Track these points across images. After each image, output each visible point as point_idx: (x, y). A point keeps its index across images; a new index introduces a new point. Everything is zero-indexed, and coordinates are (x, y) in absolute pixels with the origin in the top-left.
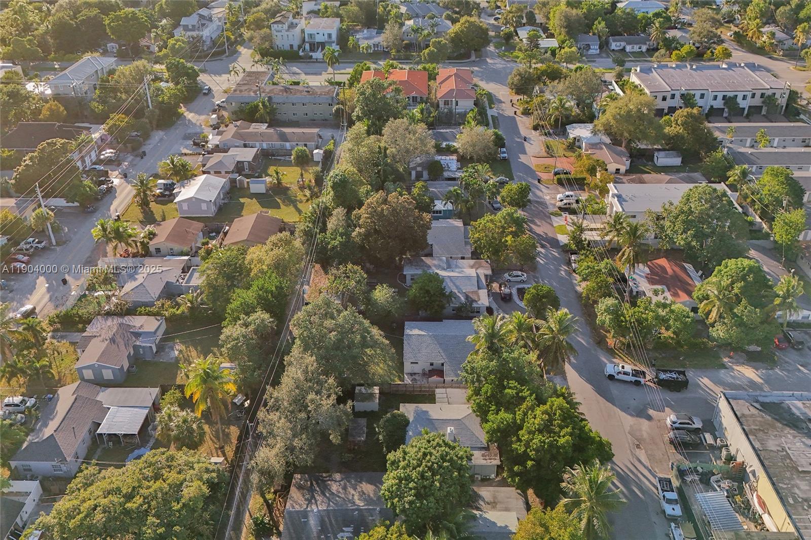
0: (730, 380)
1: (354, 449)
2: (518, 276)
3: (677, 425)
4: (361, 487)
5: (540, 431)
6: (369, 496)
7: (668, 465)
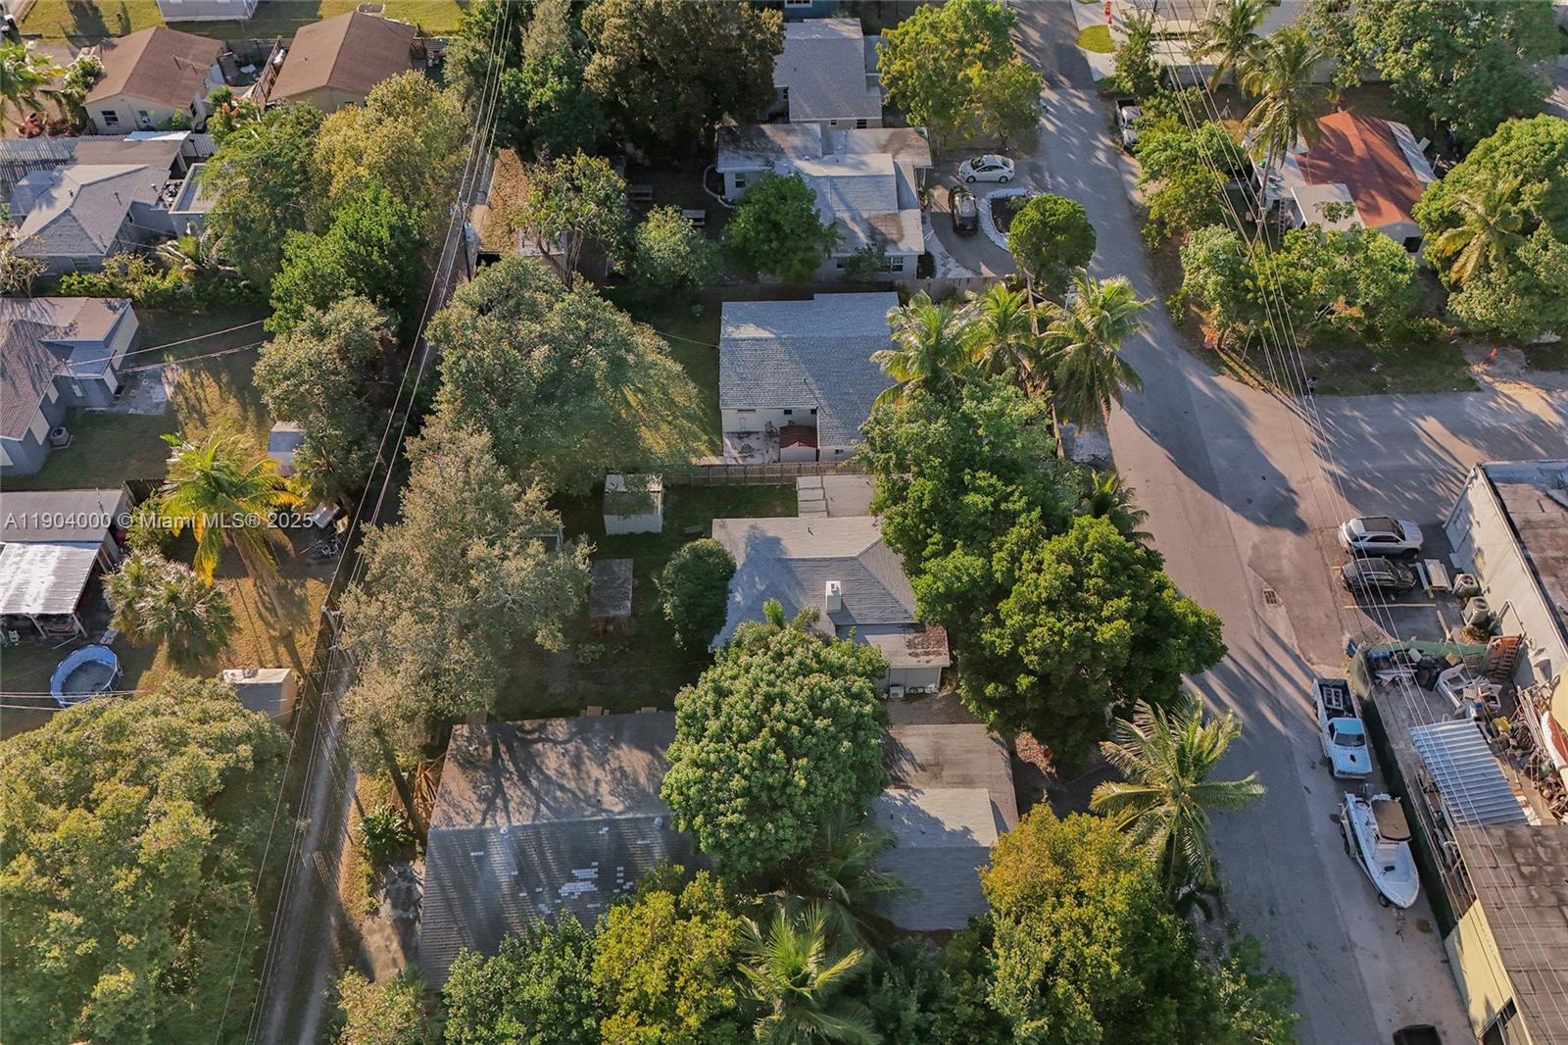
0: (1487, 421)
1: (605, 631)
2: (991, 168)
3: (1362, 544)
4: (617, 758)
5: (1052, 605)
6: (636, 783)
7: (1340, 642)
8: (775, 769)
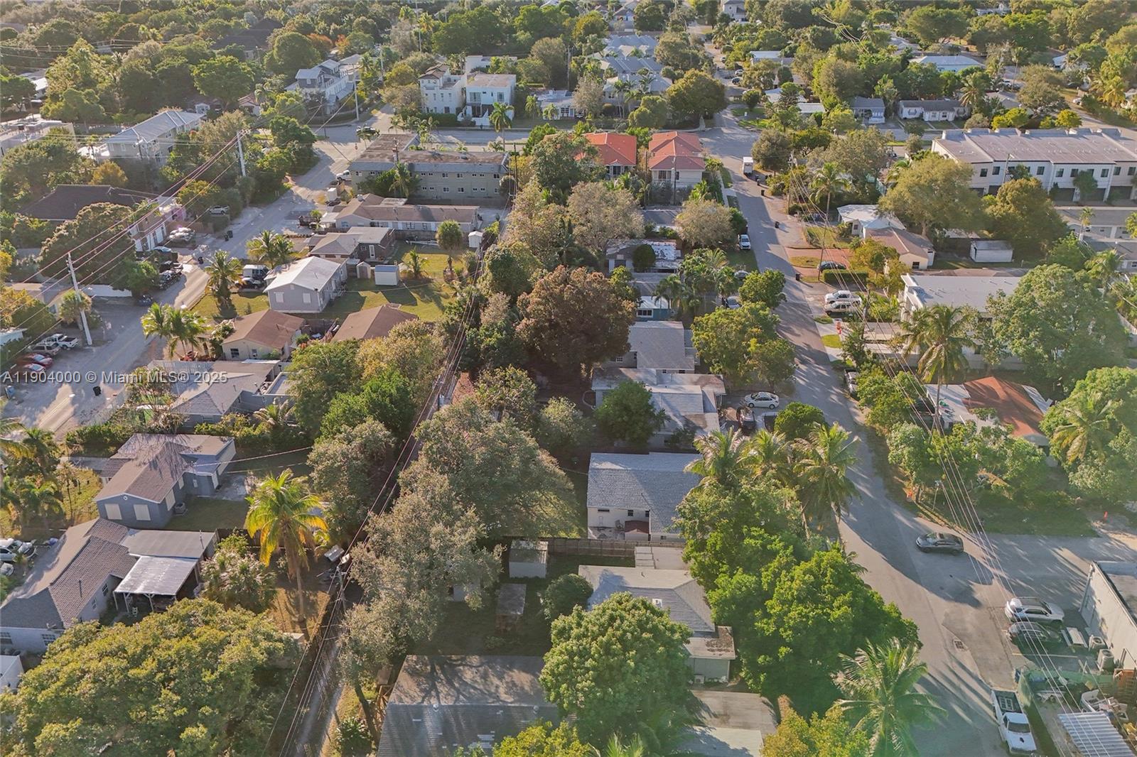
0: (1105, 553)
1: (505, 631)
2: (767, 399)
3: (1023, 614)
4: (511, 676)
5: (801, 601)
6: (522, 688)
7: (1010, 675)
8: (615, 655)
